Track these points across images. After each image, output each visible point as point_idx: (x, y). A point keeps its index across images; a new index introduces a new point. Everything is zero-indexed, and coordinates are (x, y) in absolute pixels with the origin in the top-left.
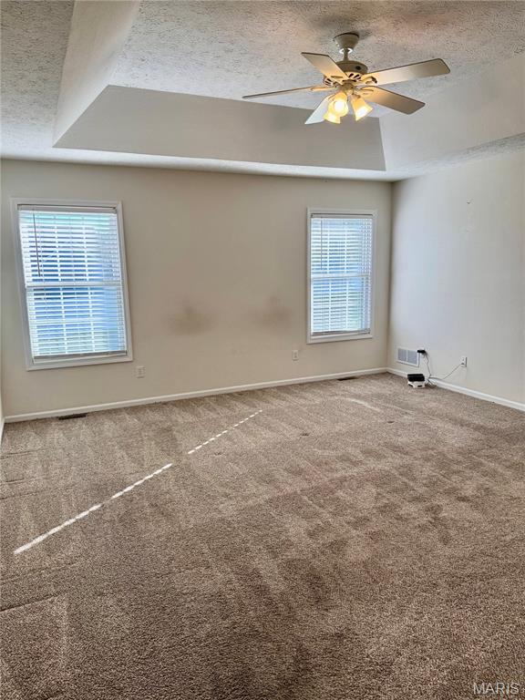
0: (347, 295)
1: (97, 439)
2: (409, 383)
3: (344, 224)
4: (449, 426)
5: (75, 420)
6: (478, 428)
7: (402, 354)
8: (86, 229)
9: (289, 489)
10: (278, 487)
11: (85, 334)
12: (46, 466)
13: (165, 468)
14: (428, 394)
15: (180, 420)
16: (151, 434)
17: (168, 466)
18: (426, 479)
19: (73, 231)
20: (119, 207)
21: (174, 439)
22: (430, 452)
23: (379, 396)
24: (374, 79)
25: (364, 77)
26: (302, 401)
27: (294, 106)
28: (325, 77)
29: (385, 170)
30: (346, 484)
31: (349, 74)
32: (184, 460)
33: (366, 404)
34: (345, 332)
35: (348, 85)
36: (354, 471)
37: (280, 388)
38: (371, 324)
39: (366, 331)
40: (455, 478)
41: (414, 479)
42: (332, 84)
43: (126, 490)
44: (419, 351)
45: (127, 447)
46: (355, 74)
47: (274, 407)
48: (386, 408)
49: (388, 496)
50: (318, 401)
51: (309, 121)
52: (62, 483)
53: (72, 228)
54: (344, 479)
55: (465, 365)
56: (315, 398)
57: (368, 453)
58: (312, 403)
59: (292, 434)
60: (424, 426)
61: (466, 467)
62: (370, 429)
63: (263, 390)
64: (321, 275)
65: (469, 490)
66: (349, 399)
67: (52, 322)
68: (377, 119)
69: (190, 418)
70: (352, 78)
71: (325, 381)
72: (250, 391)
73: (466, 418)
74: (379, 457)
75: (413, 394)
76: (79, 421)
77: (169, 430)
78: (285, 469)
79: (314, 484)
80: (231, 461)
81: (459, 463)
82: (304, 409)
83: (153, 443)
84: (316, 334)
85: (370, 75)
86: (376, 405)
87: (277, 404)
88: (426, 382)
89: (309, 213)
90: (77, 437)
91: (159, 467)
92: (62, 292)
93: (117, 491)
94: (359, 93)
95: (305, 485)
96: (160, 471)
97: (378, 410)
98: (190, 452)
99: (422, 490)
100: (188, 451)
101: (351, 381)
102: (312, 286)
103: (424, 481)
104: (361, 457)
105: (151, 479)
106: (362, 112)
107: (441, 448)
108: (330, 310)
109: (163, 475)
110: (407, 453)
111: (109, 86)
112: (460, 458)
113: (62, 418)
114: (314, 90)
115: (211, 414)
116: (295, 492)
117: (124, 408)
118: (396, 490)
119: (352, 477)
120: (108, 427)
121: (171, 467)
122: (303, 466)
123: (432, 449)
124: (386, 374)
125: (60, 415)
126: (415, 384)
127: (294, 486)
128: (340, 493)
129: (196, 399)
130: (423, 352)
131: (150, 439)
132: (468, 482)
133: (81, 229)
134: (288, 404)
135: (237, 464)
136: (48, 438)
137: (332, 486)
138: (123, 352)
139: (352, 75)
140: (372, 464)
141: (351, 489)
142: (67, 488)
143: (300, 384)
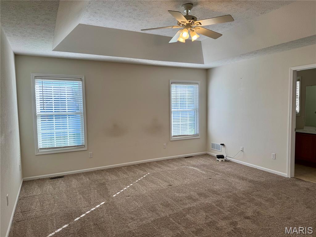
0: (188, 118)
1: (68, 189)
2: (217, 159)
3: (186, 87)
4: (237, 180)
5: (58, 179)
6: (251, 181)
7: (213, 146)
8: (67, 88)
9: (163, 215)
10: (157, 214)
11: (65, 137)
12: (42, 204)
13: (101, 204)
14: (226, 165)
15: (110, 179)
16: (95, 186)
17: (103, 203)
18: (229, 207)
19: (61, 89)
20: (83, 78)
21: (106, 189)
22: (229, 193)
23: (204, 166)
24: (200, 23)
25: (195, 22)
26: (168, 168)
27: (164, 35)
28: (178, 22)
29: (204, 64)
30: (191, 211)
31: (189, 21)
32: (111, 200)
33: (198, 170)
34: (187, 135)
35: (188, 26)
36: (194, 204)
37: (158, 162)
38: (199, 132)
39: (197, 135)
40: (242, 207)
41: (223, 208)
42: (181, 25)
43: (81, 216)
44: (221, 144)
45: (83, 193)
46: (192, 21)
47: (155, 172)
48: (207, 171)
49: (212, 217)
50: (176, 168)
51: (170, 42)
52: (49, 213)
53: (60, 88)
54: (189, 209)
55: (242, 151)
56: (174, 167)
57: (200, 194)
58: (174, 169)
59: (164, 185)
60: (226, 180)
61: (247, 201)
62: (201, 182)
63: (150, 163)
64: (176, 110)
65: (250, 213)
66: (190, 167)
67: (49, 131)
68: (201, 41)
69: (114, 178)
70: (190, 23)
71: (178, 158)
72: (143, 163)
73: (244, 176)
74: (206, 196)
75: (219, 165)
76: (60, 180)
77: (104, 184)
78: (161, 204)
79: (175, 211)
80: (135, 200)
81: (243, 199)
82: (169, 172)
83: (96, 191)
84: (174, 136)
85: (199, 21)
86: (203, 170)
87: (157, 170)
88: (225, 158)
89: (170, 82)
90: (59, 188)
91: (99, 203)
92: (54, 117)
93: (77, 217)
94: (193, 29)
95: (171, 212)
96: (99, 206)
97: (204, 172)
98: (114, 196)
99: (227, 213)
100: (113, 195)
101: (191, 158)
102: (172, 114)
103: (228, 209)
104: (197, 197)
105: (94, 210)
106: (195, 38)
107: (234, 192)
108: (180, 125)
109: (100, 208)
110: (219, 194)
111: (80, 24)
112: (244, 196)
113: (52, 178)
114: (173, 28)
115: (125, 175)
116: (166, 216)
117: (82, 173)
118: (214, 214)
119: (194, 207)
120: (74, 183)
121: (104, 204)
122: (170, 202)
123: (231, 192)
124: (206, 155)
125: (51, 177)
126: (220, 160)
127: (165, 213)
128: (188, 216)
129: (118, 168)
130: (223, 145)
131: (94, 189)
132: (249, 209)
133: (65, 88)
134: (162, 170)
135: (137, 201)
136: (44, 189)
137: (184, 213)
138: (83, 145)
139: (190, 21)
140: (203, 200)
141: (193, 214)
142: (52, 215)
143: (167, 160)
